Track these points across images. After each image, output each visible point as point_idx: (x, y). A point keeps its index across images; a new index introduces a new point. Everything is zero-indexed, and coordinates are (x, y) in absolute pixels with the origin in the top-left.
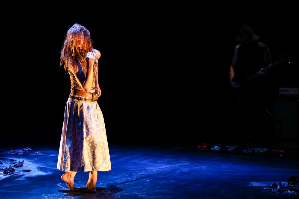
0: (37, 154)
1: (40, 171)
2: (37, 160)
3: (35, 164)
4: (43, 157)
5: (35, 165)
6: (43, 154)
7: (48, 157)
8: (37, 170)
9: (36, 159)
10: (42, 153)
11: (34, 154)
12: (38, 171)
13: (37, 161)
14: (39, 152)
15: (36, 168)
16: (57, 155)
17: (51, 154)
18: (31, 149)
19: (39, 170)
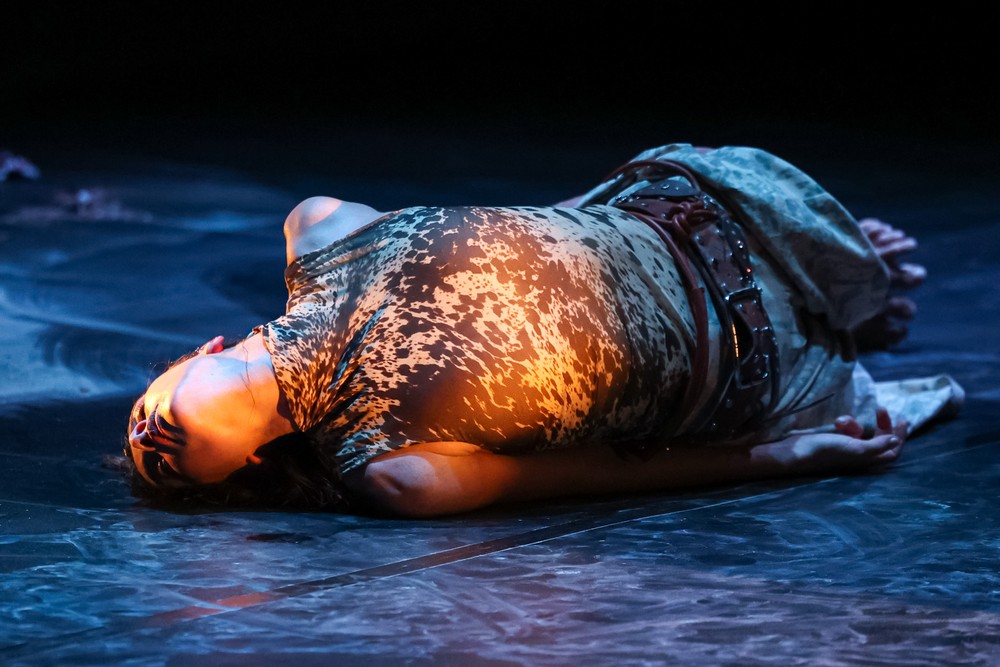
0: (74, 208)
1: (60, 368)
2: (59, 267)
3: (35, 299)
4: (129, 240)
5: (33, 310)
6: (129, 215)
7: (175, 239)
8: (39, 352)
9: (54, 257)
10: (127, 204)
11: (52, 214)
12: (40, 364)
13: (59, 276)
14: (100, 193)
15: (31, 335)
16: (259, 222)
17: (204, 210)
18: (29, 170)
19: (49, 359)
